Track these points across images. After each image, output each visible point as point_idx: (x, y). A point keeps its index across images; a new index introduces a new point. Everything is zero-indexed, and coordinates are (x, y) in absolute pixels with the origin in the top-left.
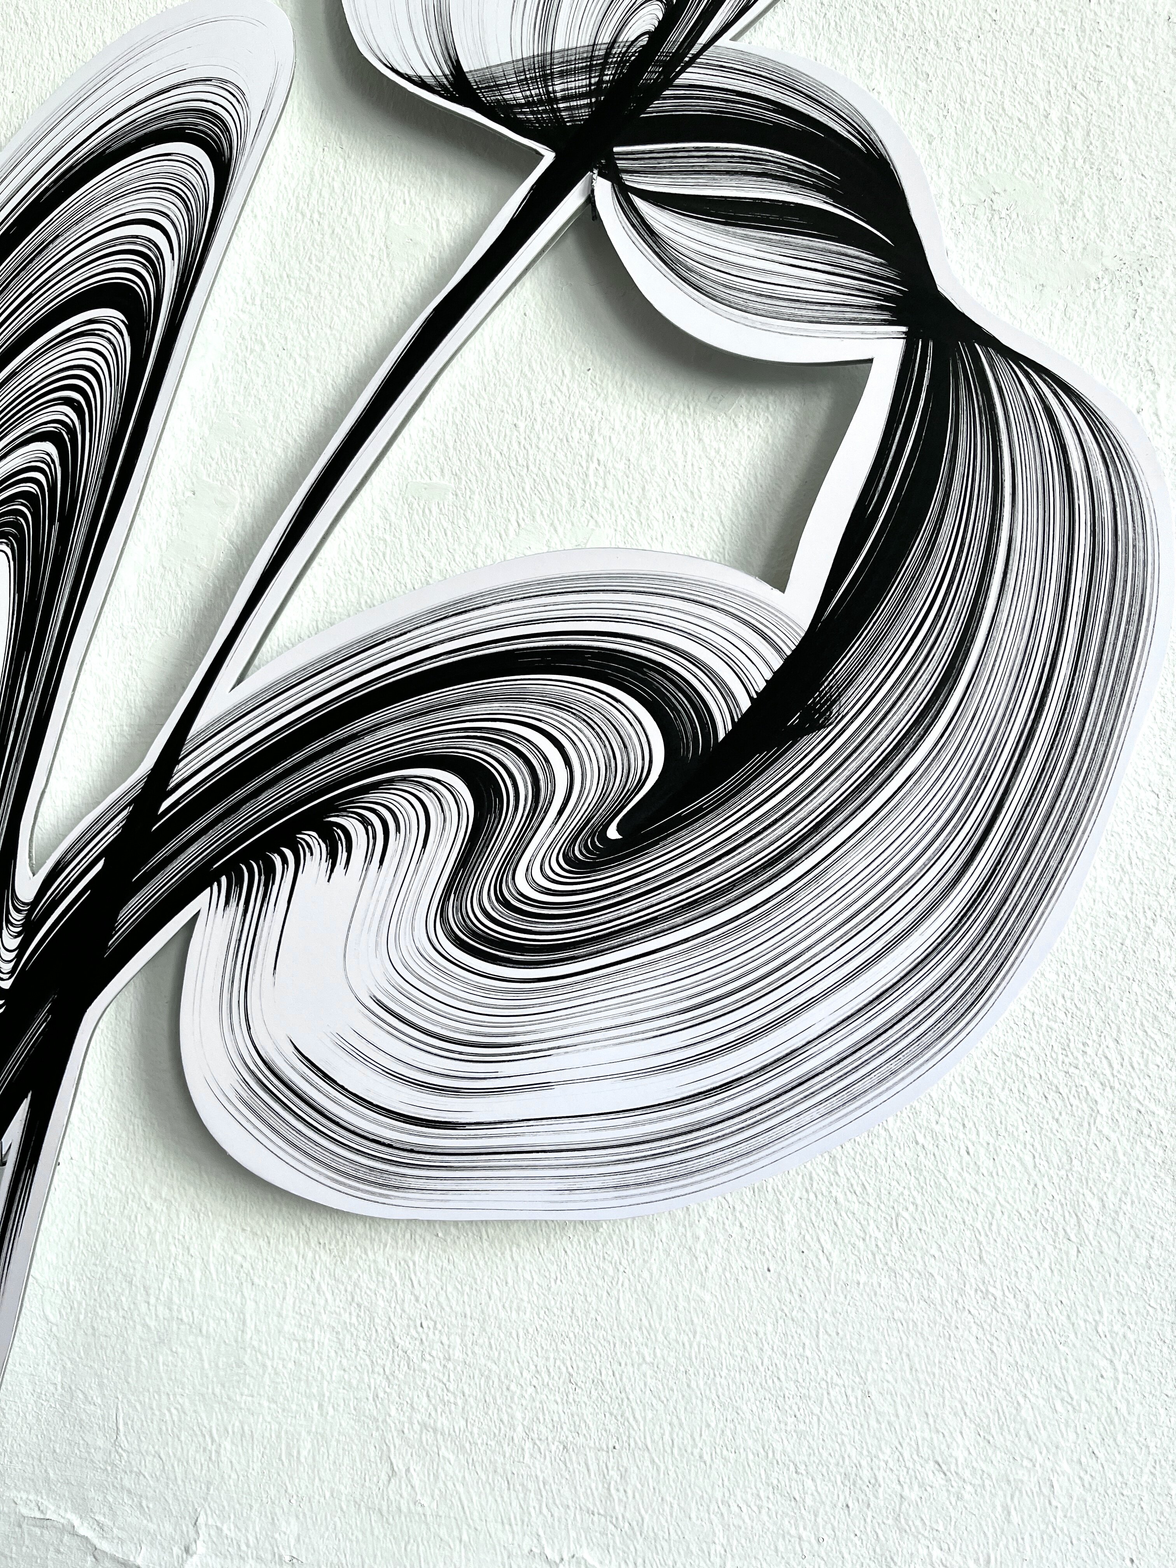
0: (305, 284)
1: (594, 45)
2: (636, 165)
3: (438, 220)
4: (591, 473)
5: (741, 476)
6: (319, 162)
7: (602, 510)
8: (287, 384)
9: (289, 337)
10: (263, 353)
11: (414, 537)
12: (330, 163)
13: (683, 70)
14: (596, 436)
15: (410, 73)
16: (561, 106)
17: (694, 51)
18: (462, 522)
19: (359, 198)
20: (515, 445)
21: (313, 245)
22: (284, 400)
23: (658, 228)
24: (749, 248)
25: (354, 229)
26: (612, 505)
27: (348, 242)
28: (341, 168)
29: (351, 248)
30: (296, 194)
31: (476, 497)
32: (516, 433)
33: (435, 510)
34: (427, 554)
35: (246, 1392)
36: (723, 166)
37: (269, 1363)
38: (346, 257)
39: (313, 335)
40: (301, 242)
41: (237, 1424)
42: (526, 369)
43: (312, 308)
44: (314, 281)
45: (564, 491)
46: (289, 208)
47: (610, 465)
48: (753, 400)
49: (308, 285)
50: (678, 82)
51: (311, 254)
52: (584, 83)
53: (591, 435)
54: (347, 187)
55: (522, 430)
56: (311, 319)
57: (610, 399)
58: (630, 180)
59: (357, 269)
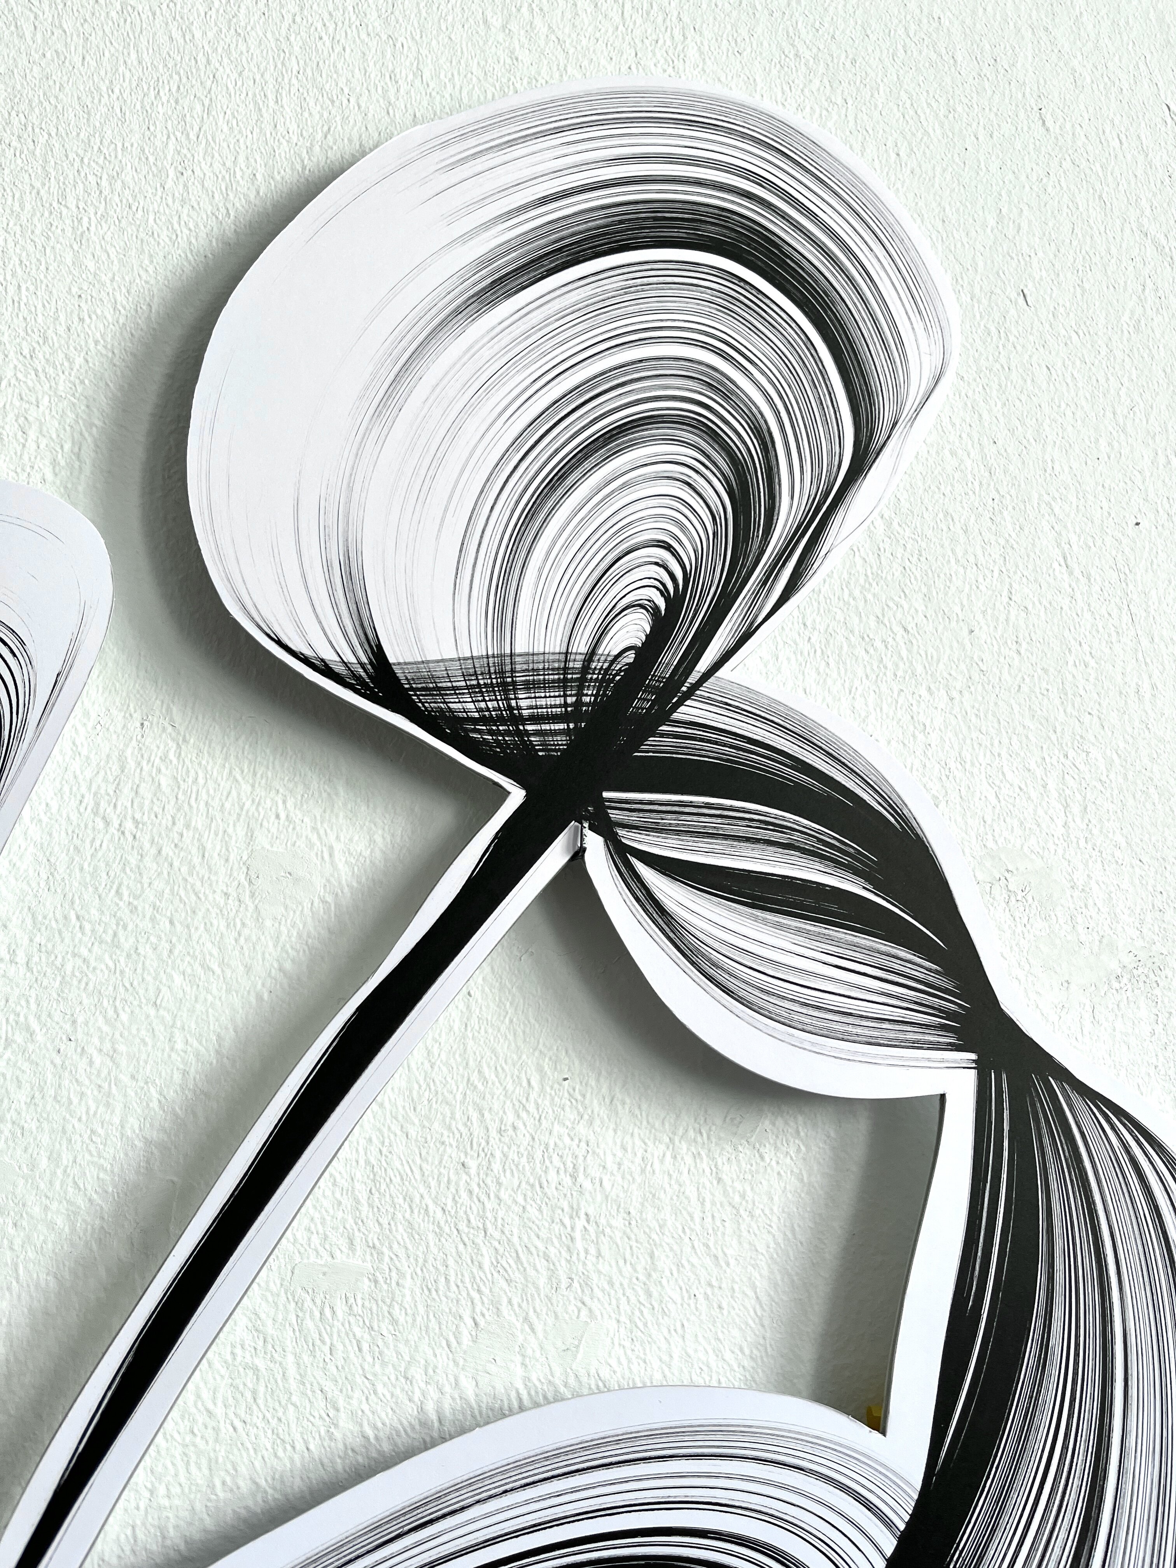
0: (110, 932)
1: (567, 653)
2: (633, 818)
3: (331, 848)
4: (578, 1235)
5: (774, 1230)
6: (134, 743)
7: (598, 1292)
8: (75, 1101)
9: (80, 1020)
10: (31, 1047)
11: (306, 1358)
12: (154, 747)
13: (680, 703)
14: (581, 1178)
15: (308, 652)
16: (529, 728)
17: (693, 678)
18: (385, 1327)
19: (202, 805)
20: (464, 1195)
21: (124, 870)
22: (69, 1127)
23: (670, 905)
24: (783, 940)
25: (194, 851)
26: (611, 1283)
27: (184, 869)
28: (171, 756)
29: (189, 879)
30: (94, 788)
31: (408, 1282)
32: (465, 1177)
33: (341, 1309)
34: (329, 1386)
36: (741, 830)
38: (182, 893)
39: (124, 1017)
40: (102, 865)
42: (475, 1077)
43: (122, 972)
44: (125, 927)
45: (541, 1264)
46: (82, 810)
47: (603, 1221)
48: (780, 1122)
49: (115, 934)
50: (675, 716)
51: (120, 885)
52: (558, 701)
53: (574, 1177)
54: (183, 786)
55: (473, 1171)
56: (122, 990)
57: (597, 1122)
58: (629, 838)
59: (200, 915)
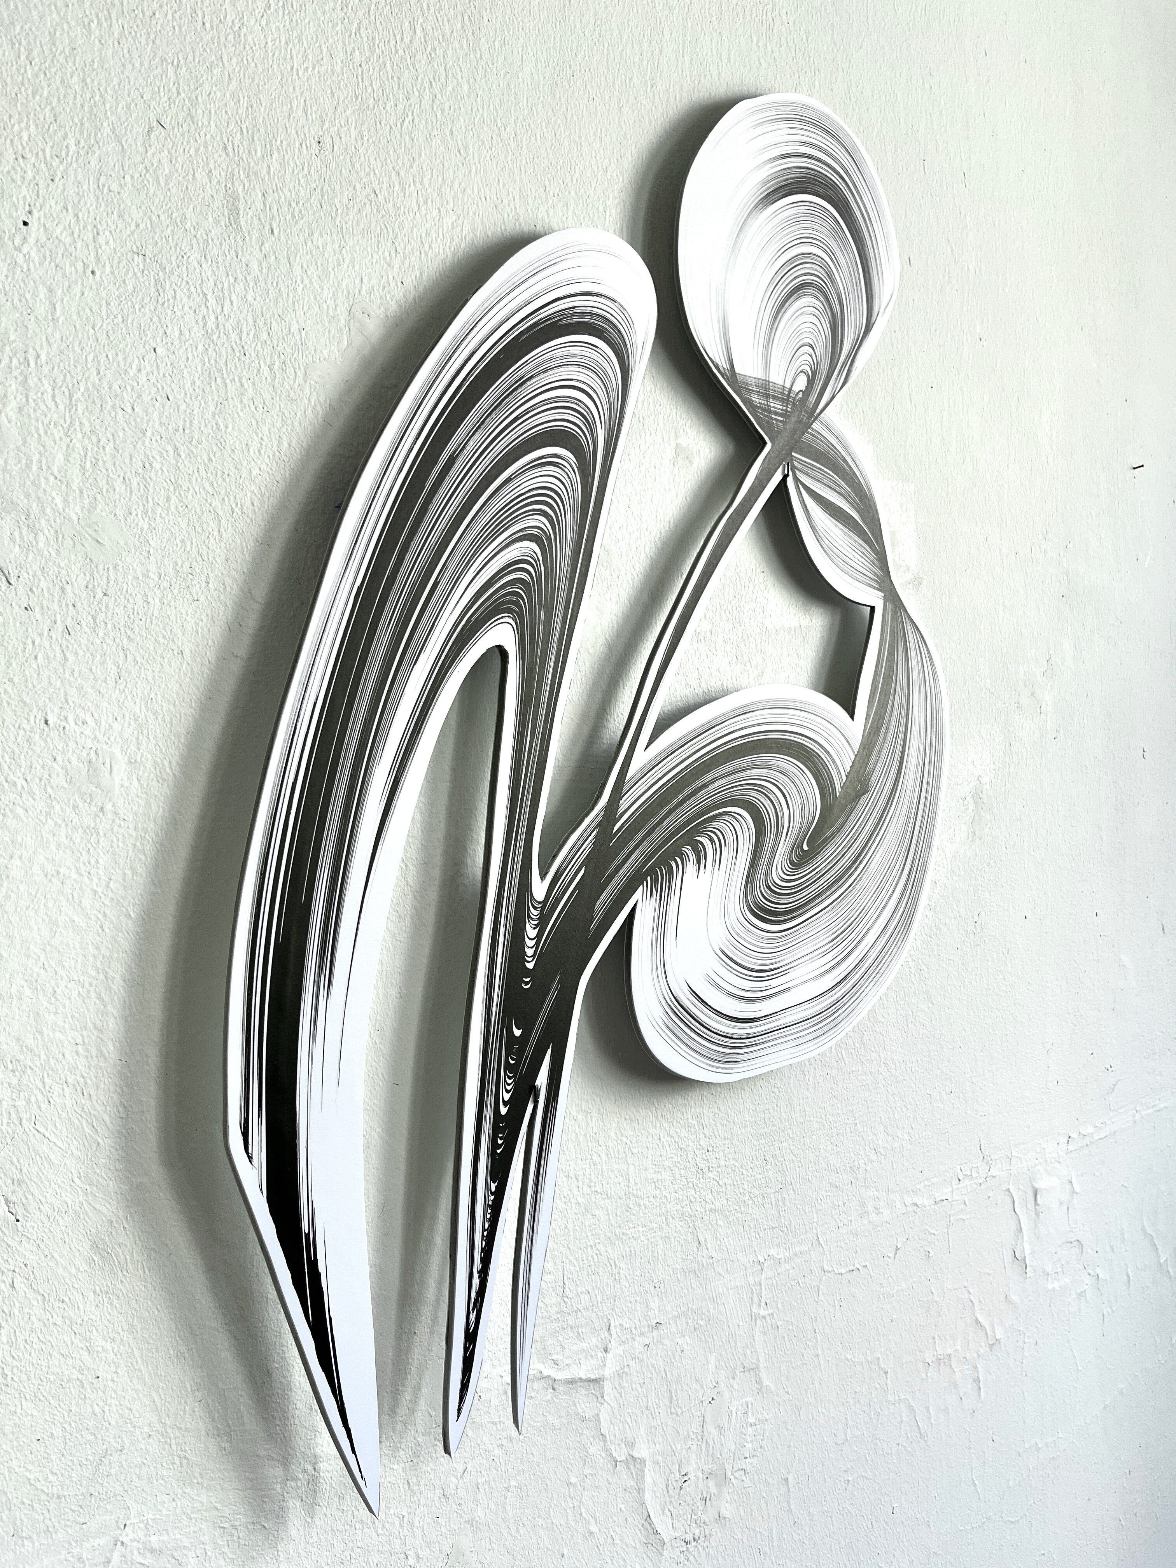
1: (784, 386)
2: (800, 467)
3: (700, 451)
16: (773, 415)
19: (662, 417)
23: (807, 505)
35: (632, 1226)
36: (828, 482)
37: (642, 1202)
41: (628, 1249)
58: (799, 475)
